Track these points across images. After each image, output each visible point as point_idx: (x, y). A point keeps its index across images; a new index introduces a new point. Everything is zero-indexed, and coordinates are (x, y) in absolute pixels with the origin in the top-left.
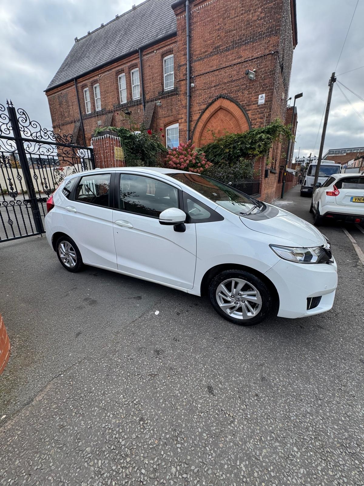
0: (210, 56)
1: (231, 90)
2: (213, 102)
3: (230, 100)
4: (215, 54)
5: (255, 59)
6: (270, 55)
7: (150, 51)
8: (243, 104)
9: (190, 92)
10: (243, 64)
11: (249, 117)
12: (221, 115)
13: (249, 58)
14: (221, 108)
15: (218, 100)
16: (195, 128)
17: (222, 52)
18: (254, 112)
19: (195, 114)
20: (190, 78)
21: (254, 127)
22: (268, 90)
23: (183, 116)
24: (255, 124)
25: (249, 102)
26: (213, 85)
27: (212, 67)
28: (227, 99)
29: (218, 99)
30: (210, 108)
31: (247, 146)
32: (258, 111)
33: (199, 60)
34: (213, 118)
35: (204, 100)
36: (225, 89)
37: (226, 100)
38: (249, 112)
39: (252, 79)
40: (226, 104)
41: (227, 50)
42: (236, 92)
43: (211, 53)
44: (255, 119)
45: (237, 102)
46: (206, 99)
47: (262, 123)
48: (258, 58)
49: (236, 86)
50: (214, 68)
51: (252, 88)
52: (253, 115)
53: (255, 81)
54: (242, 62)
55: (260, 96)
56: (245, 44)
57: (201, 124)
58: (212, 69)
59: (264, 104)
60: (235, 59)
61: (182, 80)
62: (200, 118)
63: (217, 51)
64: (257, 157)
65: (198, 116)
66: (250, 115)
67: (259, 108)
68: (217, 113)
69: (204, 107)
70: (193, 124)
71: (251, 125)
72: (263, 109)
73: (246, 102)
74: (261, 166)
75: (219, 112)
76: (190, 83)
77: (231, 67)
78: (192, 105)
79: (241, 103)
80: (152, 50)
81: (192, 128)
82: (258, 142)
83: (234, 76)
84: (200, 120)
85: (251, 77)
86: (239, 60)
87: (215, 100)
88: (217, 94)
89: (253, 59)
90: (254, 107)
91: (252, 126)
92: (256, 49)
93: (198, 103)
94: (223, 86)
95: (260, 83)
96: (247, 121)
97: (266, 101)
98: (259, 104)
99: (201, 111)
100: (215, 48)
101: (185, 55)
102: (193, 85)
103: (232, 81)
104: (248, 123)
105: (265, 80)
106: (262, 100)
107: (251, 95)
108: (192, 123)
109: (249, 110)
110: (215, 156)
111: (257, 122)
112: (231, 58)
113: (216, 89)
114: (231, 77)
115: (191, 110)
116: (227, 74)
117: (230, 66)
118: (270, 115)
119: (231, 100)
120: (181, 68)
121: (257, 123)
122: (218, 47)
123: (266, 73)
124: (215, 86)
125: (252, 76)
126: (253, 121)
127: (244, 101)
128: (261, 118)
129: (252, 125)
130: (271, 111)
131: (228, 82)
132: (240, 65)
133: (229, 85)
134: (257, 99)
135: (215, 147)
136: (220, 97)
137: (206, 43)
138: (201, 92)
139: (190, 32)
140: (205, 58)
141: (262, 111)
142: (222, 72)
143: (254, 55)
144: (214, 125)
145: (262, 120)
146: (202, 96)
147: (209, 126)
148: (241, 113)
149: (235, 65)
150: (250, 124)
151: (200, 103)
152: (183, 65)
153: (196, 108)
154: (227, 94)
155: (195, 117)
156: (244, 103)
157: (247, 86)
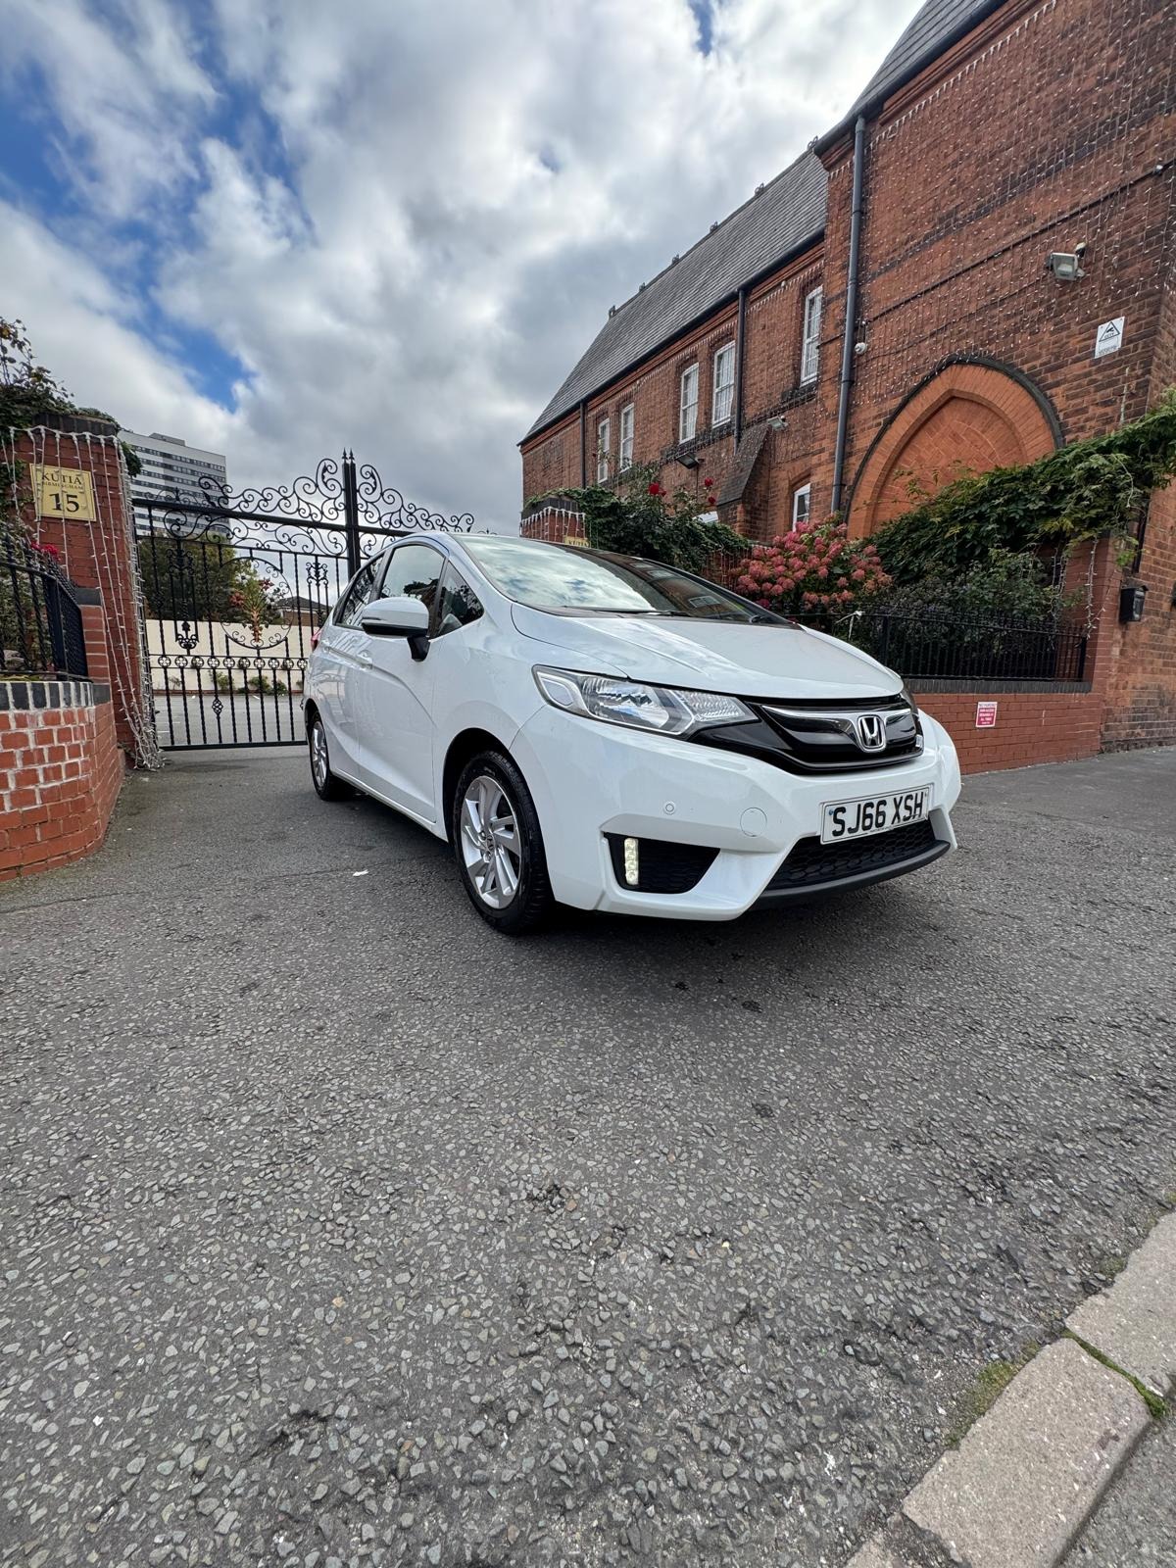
0: (924, 247)
1: (990, 333)
2: (924, 384)
3: (984, 365)
4: (939, 239)
5: (1083, 210)
6: (1150, 181)
7: (771, 286)
8: (1035, 367)
9: (852, 370)
10: (1039, 238)
11: (1054, 409)
12: (951, 418)
13: (1062, 213)
14: (951, 398)
15: (943, 374)
16: (859, 474)
17: (965, 223)
18: (1079, 386)
19: (863, 430)
20: (855, 328)
21: (1075, 440)
22: (1137, 300)
23: (825, 443)
24: (1082, 429)
25: (1057, 358)
26: (928, 330)
27: (926, 278)
28: (971, 363)
29: (940, 371)
30: (911, 405)
31: (1031, 506)
32: (1095, 381)
33: (887, 269)
34: (923, 434)
35: (894, 383)
36: (967, 336)
37: (972, 368)
38: (1059, 390)
39: (1071, 278)
40: (972, 380)
41: (982, 212)
42: (1007, 334)
43: (926, 237)
44: (1084, 411)
45: (1013, 365)
46: (902, 379)
47: (1109, 421)
48: (1098, 202)
49: (1008, 317)
50: (935, 279)
51: (1071, 308)
52: (1075, 396)
53: (1084, 281)
54: (1035, 235)
55: (1102, 330)
56: (1049, 174)
57: (879, 460)
58: (928, 284)
59: (1121, 352)
60: (1007, 234)
61: (831, 341)
62: (878, 439)
63: (947, 225)
64: (1072, 544)
65: (873, 434)
66: (1059, 402)
67: (1099, 371)
68: (936, 418)
69: (893, 404)
70: (855, 462)
71: (1064, 434)
72: (1115, 371)
73: (1044, 359)
74: (1091, 573)
75: (945, 411)
76: (854, 343)
77: (992, 262)
78: (857, 406)
79: (1025, 367)
80: (776, 282)
81: (852, 476)
82: (1079, 487)
83: (1003, 286)
84: (880, 447)
85: (1064, 274)
86: (1024, 232)
87: (932, 376)
88: (941, 356)
89: (1077, 213)
90: (1077, 369)
91: (1069, 437)
92: (1088, 179)
93: (875, 396)
94: (963, 326)
95: (1105, 283)
96: (1049, 421)
97: (1126, 341)
98: (1097, 355)
99: (882, 420)
100: (941, 220)
101: (845, 267)
102: (861, 346)
103: (994, 304)
104: (1052, 428)
105: (1123, 267)
106: (1109, 338)
107: (1064, 333)
108: (853, 460)
109: (1057, 384)
110: (916, 554)
111: (1087, 420)
112: (996, 232)
113: (937, 342)
114: (993, 291)
115: (851, 422)
116: (977, 287)
117: (989, 259)
118: (1144, 386)
119: (990, 364)
120: (832, 306)
121: (1088, 424)
122: (949, 215)
123: (1133, 243)
124: (932, 335)
125: (1066, 268)
126: (1071, 420)
127: (1039, 356)
128: (1105, 404)
129: (1069, 432)
130: (1149, 372)
131: (979, 312)
132: (1028, 244)
133: (983, 321)
134: (1091, 342)
135: (918, 523)
136: (949, 364)
137: (911, 216)
138: (886, 362)
139: (863, 200)
140: (904, 259)
141: (1111, 375)
142: (962, 284)
143: (1085, 199)
144: (926, 455)
145: (1108, 410)
146: (891, 374)
147: (909, 462)
148: (1026, 401)
149: (1005, 251)
150: (1059, 432)
151: (881, 395)
152: (838, 297)
153: (869, 413)
154: (976, 348)
155: (863, 442)
156: (1037, 363)
157: (1049, 309)
